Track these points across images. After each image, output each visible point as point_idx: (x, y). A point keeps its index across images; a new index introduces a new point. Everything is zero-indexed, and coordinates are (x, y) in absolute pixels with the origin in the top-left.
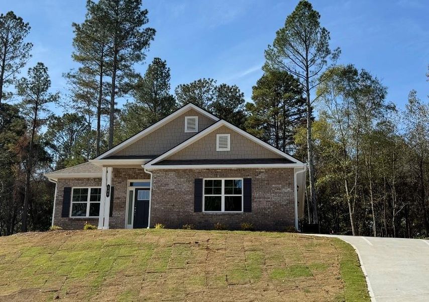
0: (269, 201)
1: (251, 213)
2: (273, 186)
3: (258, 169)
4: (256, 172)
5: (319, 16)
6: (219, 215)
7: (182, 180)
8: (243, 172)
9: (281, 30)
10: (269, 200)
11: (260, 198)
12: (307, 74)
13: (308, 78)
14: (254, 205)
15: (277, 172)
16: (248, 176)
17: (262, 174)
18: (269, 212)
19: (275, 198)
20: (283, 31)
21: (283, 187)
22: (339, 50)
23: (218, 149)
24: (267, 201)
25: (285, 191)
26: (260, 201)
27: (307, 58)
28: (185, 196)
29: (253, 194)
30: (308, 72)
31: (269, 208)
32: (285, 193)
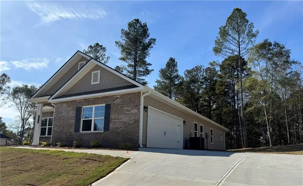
0: (121, 122)
1: (109, 132)
2: (125, 108)
3: (115, 95)
4: (114, 98)
5: (246, 15)
6: (89, 134)
7: (70, 108)
8: (106, 99)
9: (222, 26)
10: (121, 120)
11: (115, 119)
12: (239, 50)
13: (240, 52)
14: (111, 125)
15: (128, 96)
16: (109, 102)
17: (118, 99)
18: (120, 130)
19: (125, 119)
20: (224, 27)
21: (132, 109)
22: (258, 31)
23: (92, 83)
24: (120, 122)
25: (133, 112)
26: (115, 122)
27: (239, 40)
28: (70, 121)
29: (111, 116)
30: (239, 48)
31: (121, 127)
32: (133, 113)
